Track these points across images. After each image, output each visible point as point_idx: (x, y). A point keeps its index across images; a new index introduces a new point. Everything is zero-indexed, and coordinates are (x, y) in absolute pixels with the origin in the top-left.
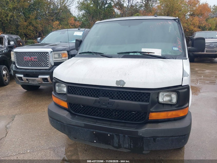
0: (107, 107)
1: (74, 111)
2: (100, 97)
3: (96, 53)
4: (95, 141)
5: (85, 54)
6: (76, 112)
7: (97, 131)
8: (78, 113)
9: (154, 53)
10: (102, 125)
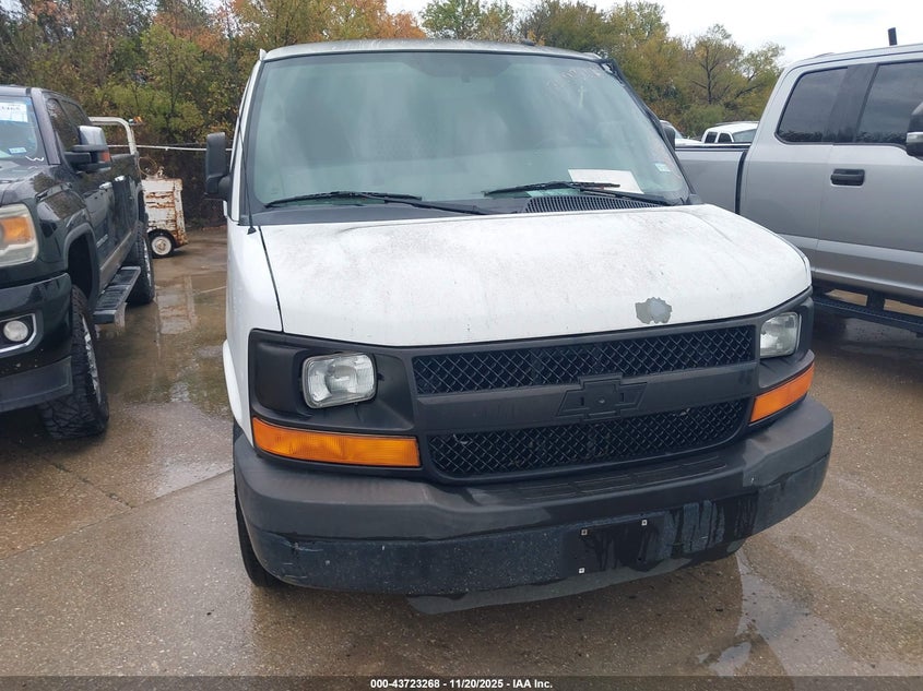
0: (616, 414)
1: (449, 470)
2: (583, 379)
3: (388, 199)
4: (582, 571)
5: (309, 207)
6: (458, 473)
7: (596, 523)
8: (472, 472)
9: (618, 186)
10: (609, 492)
